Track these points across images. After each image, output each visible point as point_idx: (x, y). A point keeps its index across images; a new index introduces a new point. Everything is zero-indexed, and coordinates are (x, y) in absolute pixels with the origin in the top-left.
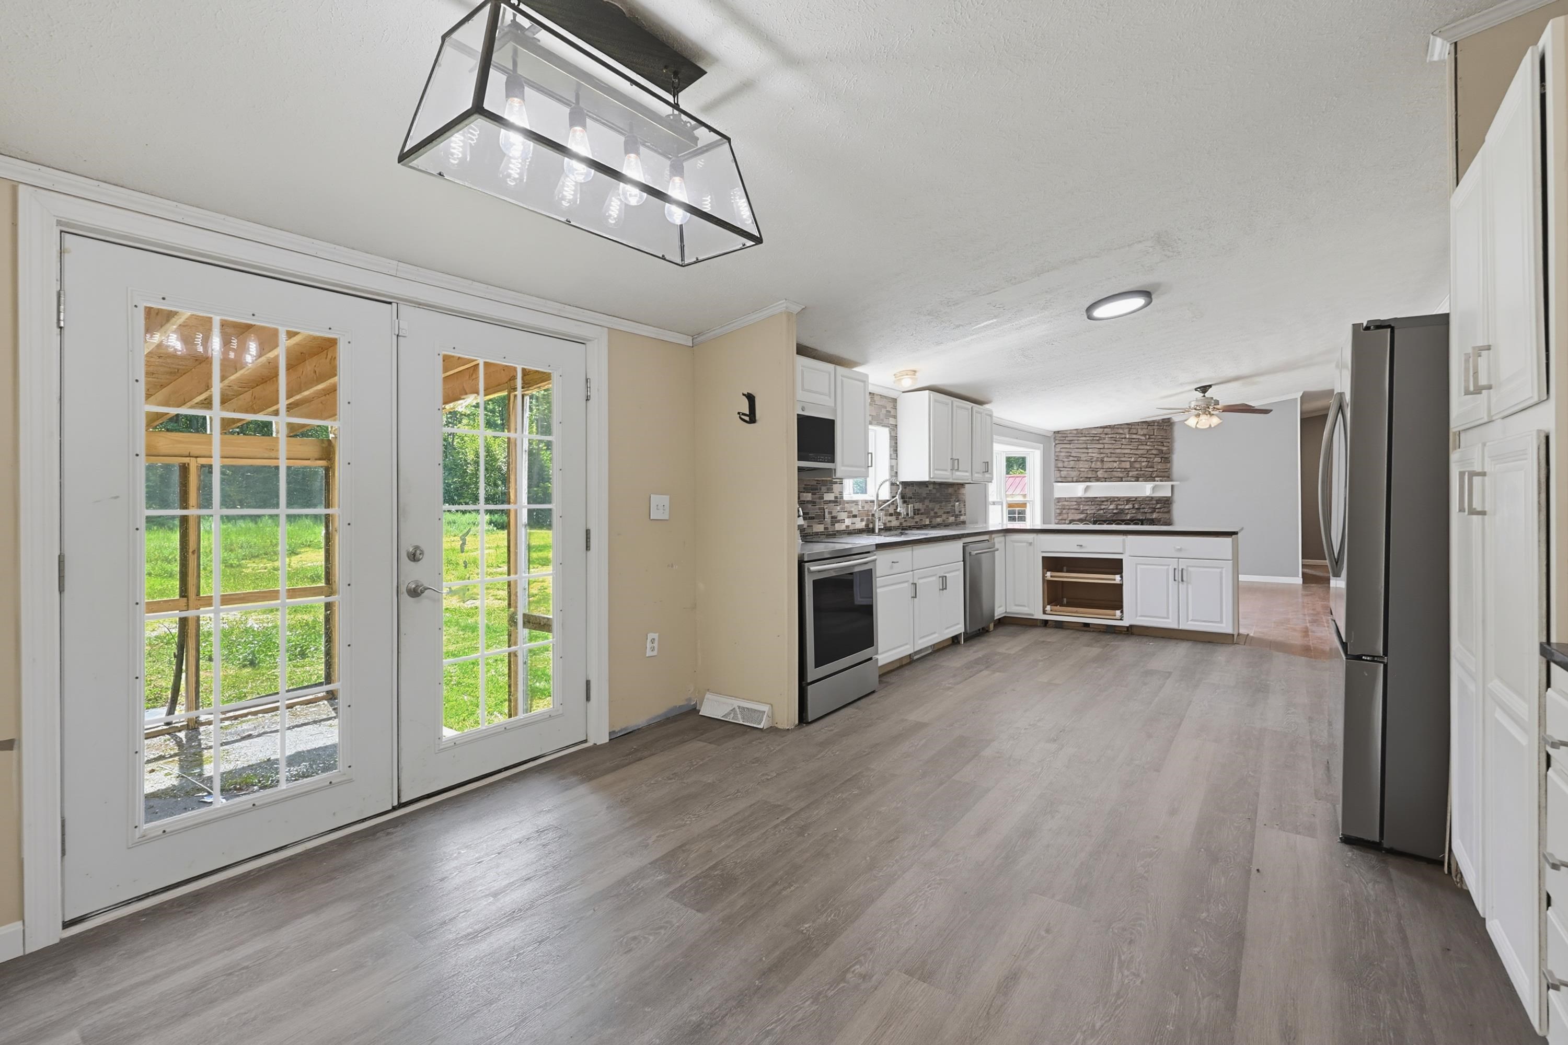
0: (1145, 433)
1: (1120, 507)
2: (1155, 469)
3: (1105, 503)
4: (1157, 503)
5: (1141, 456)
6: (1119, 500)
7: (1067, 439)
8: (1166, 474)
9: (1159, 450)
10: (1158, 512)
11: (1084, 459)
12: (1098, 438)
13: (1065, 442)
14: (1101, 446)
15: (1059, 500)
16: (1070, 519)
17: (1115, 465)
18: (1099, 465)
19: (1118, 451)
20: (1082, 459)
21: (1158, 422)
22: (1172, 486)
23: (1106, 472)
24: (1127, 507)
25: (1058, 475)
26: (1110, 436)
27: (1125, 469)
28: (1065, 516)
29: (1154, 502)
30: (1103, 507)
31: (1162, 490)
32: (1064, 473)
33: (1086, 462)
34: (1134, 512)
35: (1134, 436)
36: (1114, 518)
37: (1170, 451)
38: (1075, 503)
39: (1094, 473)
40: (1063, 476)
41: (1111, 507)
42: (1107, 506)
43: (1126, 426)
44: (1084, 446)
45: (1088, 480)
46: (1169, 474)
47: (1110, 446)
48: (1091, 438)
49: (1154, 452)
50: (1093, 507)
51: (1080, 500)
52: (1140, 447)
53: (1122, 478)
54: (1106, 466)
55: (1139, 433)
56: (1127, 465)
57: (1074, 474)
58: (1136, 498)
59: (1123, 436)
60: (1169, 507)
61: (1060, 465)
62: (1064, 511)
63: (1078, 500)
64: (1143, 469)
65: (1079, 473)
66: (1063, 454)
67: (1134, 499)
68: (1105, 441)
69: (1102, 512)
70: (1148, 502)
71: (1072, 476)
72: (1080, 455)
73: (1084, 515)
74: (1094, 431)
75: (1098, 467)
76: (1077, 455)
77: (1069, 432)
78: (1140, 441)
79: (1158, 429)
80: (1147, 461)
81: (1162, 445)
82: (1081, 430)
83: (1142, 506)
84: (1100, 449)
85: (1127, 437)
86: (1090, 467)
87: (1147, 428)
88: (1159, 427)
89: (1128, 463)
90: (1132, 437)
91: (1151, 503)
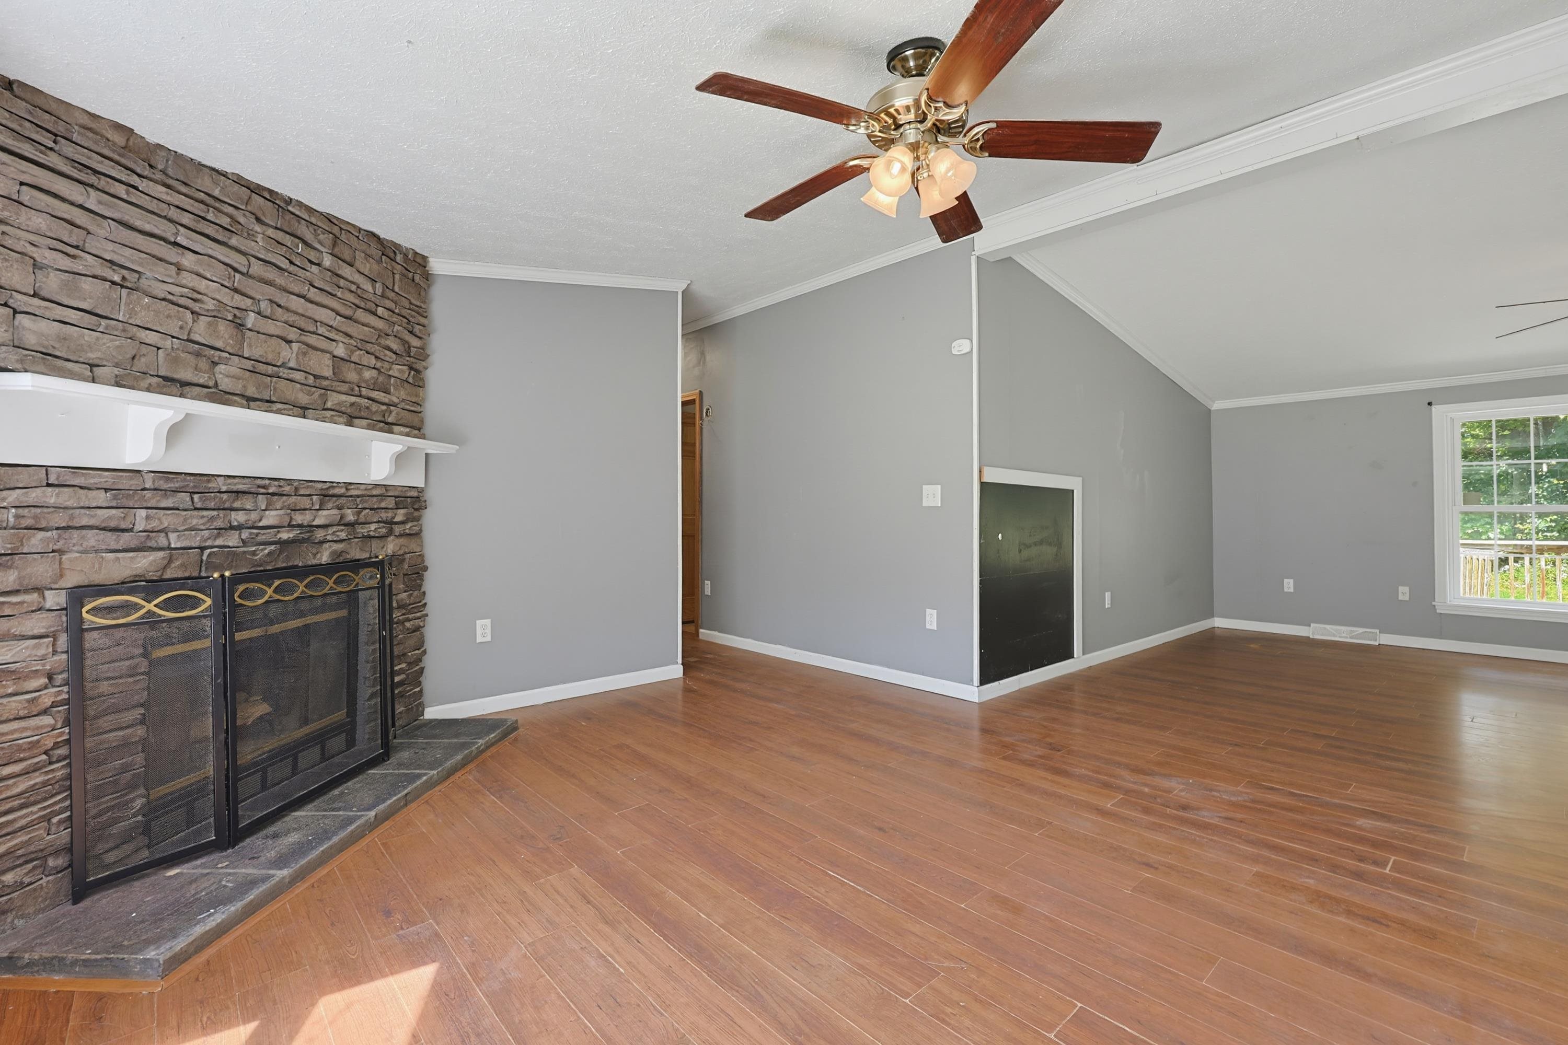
1: (299, 518)
2: (394, 399)
3: (248, 503)
4: (395, 507)
5: (363, 346)
8: (416, 417)
9: (401, 340)
10: (401, 535)
11: (160, 290)
12: (225, 221)
13: (53, 160)
16: (72, 580)
18: (224, 336)
19: (296, 303)
20: (144, 283)
22: (427, 456)
23: (253, 372)
24: (322, 517)
26: (270, 232)
27: (315, 376)
28: (41, 570)
29: (390, 502)
30: (238, 518)
31: (410, 463)
33: (170, 309)
34: (343, 535)
35: (346, 271)
36: (289, 563)
37: (424, 351)
38: (101, 498)
40: (31, 340)
41: (271, 518)
42: (254, 516)
43: (327, 225)
44: (164, 229)
45: (175, 389)
46: (422, 421)
47: (271, 274)
49: (391, 343)
50: (195, 517)
51: (135, 483)
52: (360, 315)
53: (305, 408)
54: (255, 348)
55: (358, 266)
56: (325, 366)
58: (348, 488)
59: (312, 256)
60: (418, 519)
61: (16, 275)
62: (37, 541)
63: (126, 483)
64: (364, 392)
65: (132, 348)
66: (37, 221)
67: (342, 491)
68: (252, 247)
69: (232, 540)
70: (374, 503)
71: (92, 356)
72: (140, 265)
73: (161, 554)
74: (205, 183)
75: (219, 344)
76: (125, 256)
77: (86, 121)
78: (359, 292)
79: (402, 275)
80: (374, 367)
81: (409, 326)
82: (151, 148)
83: (362, 517)
84: (234, 269)
85: (326, 264)
86: (190, 338)
87: (379, 260)
88: (404, 270)
89: (327, 360)
90: (341, 272)
91: (383, 504)
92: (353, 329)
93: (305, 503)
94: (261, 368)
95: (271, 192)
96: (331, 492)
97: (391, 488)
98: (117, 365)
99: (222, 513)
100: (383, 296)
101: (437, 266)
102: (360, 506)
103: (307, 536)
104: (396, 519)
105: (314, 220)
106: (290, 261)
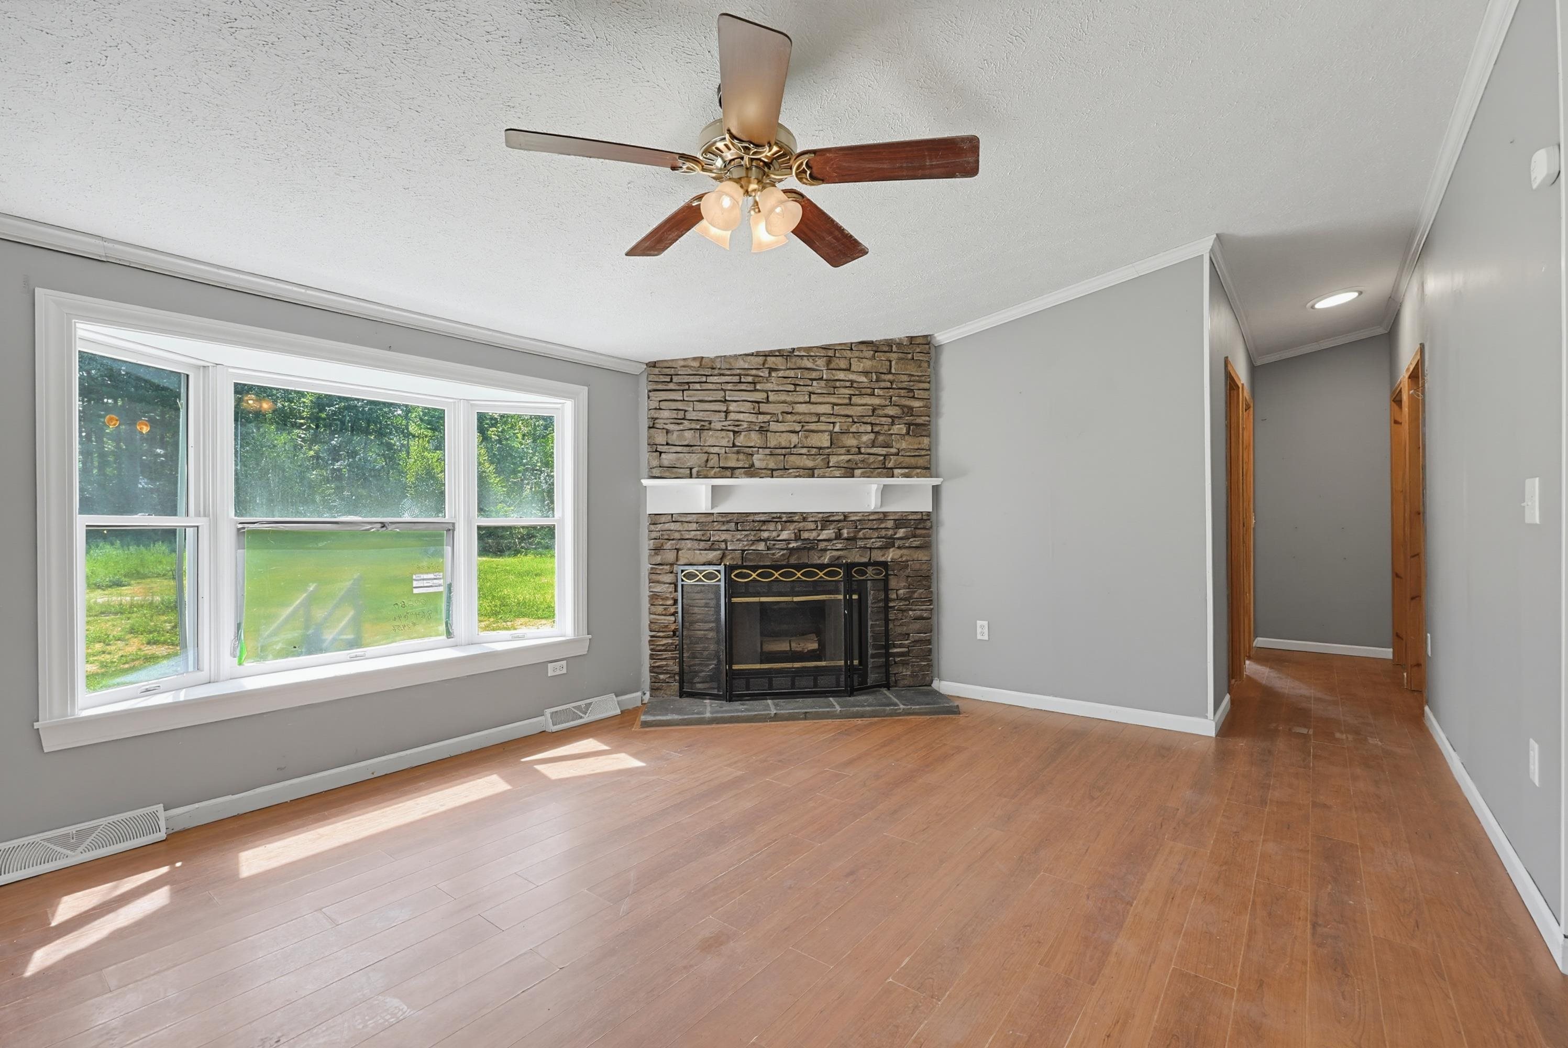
0: (868, 368)
1: (805, 535)
2: (893, 450)
3: (771, 526)
4: (897, 527)
5: (860, 420)
6: (805, 519)
7: (675, 378)
8: (921, 462)
9: (902, 407)
10: (899, 548)
11: (719, 425)
12: (750, 379)
13: (671, 386)
14: (761, 396)
15: (655, 519)
16: (684, 562)
18: (755, 439)
19: (802, 408)
20: (712, 425)
21: (900, 344)
22: (936, 490)
23: (771, 454)
24: (825, 535)
25: (655, 463)
26: (781, 374)
27: (820, 448)
28: (670, 556)
29: (890, 524)
30: (765, 535)
31: (909, 496)
32: (667, 459)
33: (724, 433)
34: (839, 546)
35: (841, 375)
36: (793, 561)
37: (930, 408)
38: (694, 526)
39: (741, 456)
40: (666, 463)
41: (785, 535)
42: (775, 534)
43: (823, 353)
44: (719, 395)
45: (728, 473)
46: (927, 461)
47: (783, 397)
48: (736, 379)
49: (891, 411)
50: (739, 535)
51: (710, 519)
52: (855, 400)
53: (812, 469)
54: (773, 441)
55: (853, 368)
56: (825, 441)
57: (694, 460)
58: (846, 516)
59: (814, 375)
60: (928, 536)
61: (660, 438)
62: (669, 545)
63: (702, 520)
64: (862, 449)
65: (705, 457)
66: (666, 414)
67: (842, 517)
68: (769, 386)
69: (761, 546)
70: (875, 525)
71: (689, 464)
72: (709, 417)
73: (719, 552)
74: (741, 364)
75: (752, 444)
76: (701, 416)
77: (682, 363)
78: (855, 385)
79: (900, 359)
80: (872, 432)
81: (911, 395)
82: (713, 360)
83: (861, 535)
84: (758, 402)
85: (825, 377)
86: (734, 445)
87: (874, 357)
88: (901, 355)
89: (826, 436)
90: (836, 378)
91: (883, 526)
92: (850, 410)
93: (813, 526)
94: (776, 451)
95: (779, 351)
96: (831, 519)
97: (890, 514)
98: (699, 466)
99: (753, 533)
100: (877, 381)
101: (941, 337)
102: (859, 527)
103: (811, 546)
104: (897, 536)
105: (812, 354)
106: (795, 385)
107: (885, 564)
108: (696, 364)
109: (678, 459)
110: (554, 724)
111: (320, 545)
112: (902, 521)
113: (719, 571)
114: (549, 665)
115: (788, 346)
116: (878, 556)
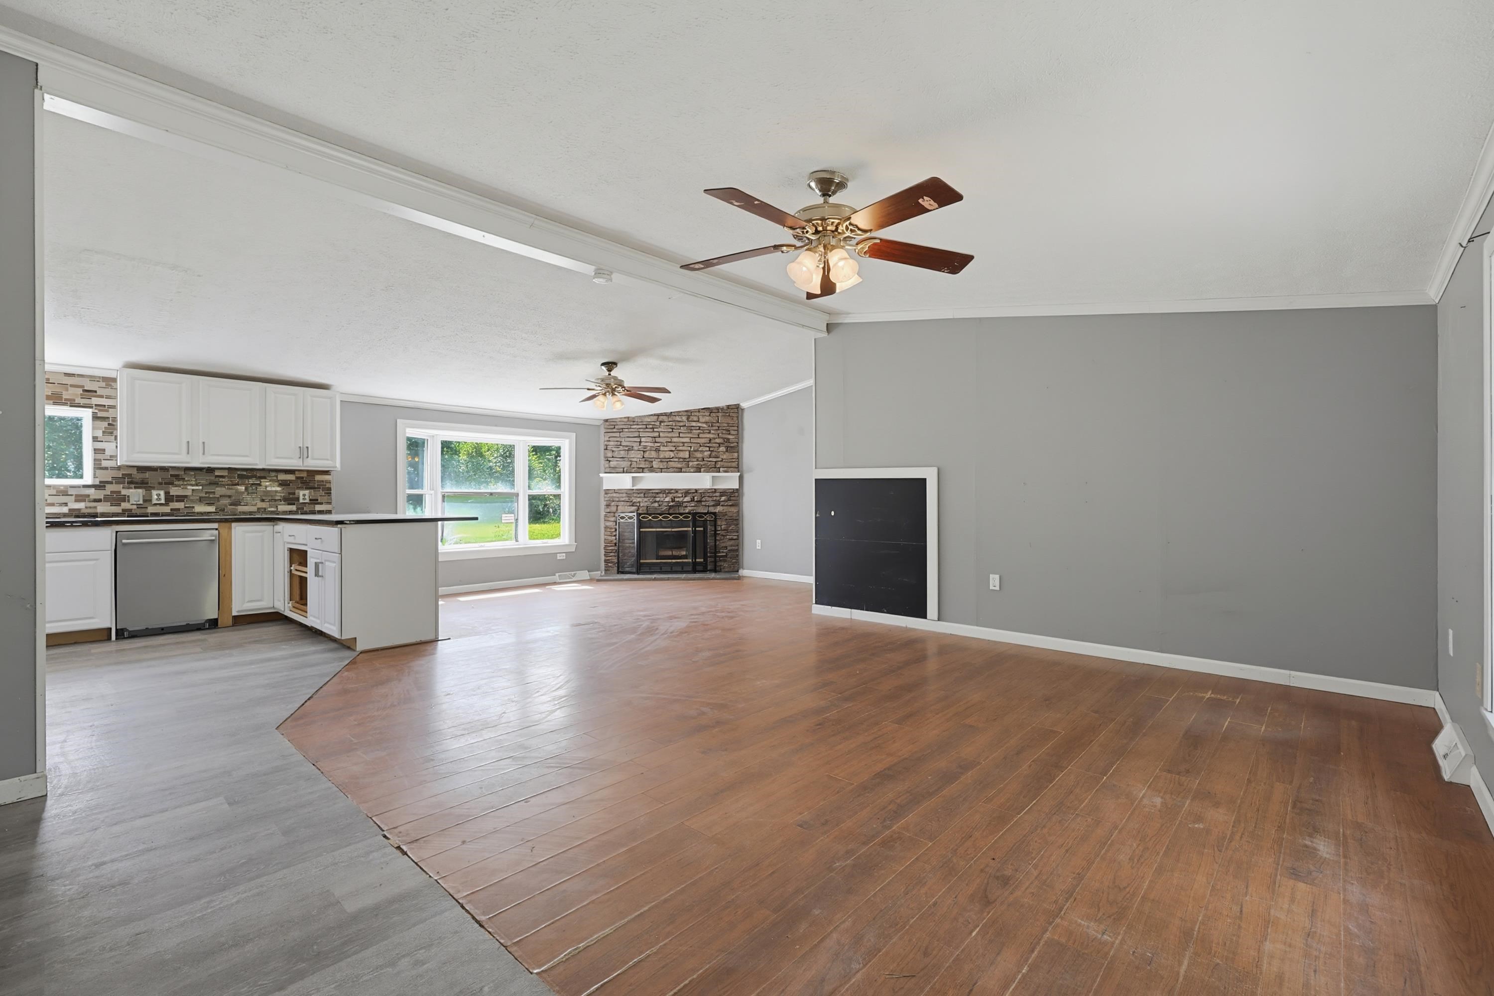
0: (707, 421)
1: (677, 499)
2: (720, 459)
3: (661, 495)
4: (721, 496)
5: (703, 445)
6: (677, 492)
7: (616, 427)
8: (734, 465)
9: (724, 439)
10: (722, 506)
11: (637, 448)
12: (651, 426)
13: (614, 430)
14: (656, 434)
15: (607, 492)
17: (672, 454)
18: (653, 454)
19: (676, 440)
20: (633, 448)
21: (722, 409)
22: (741, 478)
23: (661, 462)
24: (686, 499)
25: (607, 466)
26: (666, 424)
27: (684, 459)
29: (718, 494)
30: (658, 499)
31: (729, 481)
32: (613, 464)
33: (639, 452)
34: (693, 505)
35: (694, 424)
36: (670, 512)
37: (739, 439)
38: (625, 495)
39: (647, 463)
40: (612, 466)
41: (667, 499)
42: (662, 499)
43: (686, 414)
44: (636, 434)
45: (641, 470)
46: (737, 465)
47: (667, 435)
48: (644, 427)
49: (718, 441)
50: (646, 499)
51: (632, 492)
52: (701, 436)
53: (680, 468)
54: (662, 455)
55: (700, 421)
56: (687, 455)
57: (625, 464)
58: (696, 491)
59: (681, 424)
60: (737, 500)
61: (610, 454)
62: (613, 504)
63: (629, 492)
65: (630, 463)
66: (612, 443)
67: (694, 491)
68: (660, 430)
69: (656, 505)
70: (711, 495)
71: (622, 467)
72: (632, 444)
73: (636, 507)
75: (652, 457)
76: (628, 444)
77: (619, 420)
78: (701, 428)
79: (723, 416)
80: (710, 451)
81: (729, 433)
82: (634, 418)
83: (704, 499)
84: (655, 437)
85: (687, 425)
86: (643, 457)
87: (710, 415)
88: (724, 414)
89: (687, 453)
90: (692, 425)
91: (714, 495)
92: (699, 441)
93: (680, 495)
94: (663, 460)
95: (664, 413)
96: (690, 492)
97: (717, 490)
98: (627, 467)
99: (652, 498)
100: (712, 426)
101: (744, 405)
102: (703, 496)
103: (680, 505)
104: (721, 500)
105: (681, 414)
106: (672, 429)
107: (714, 514)
108: (626, 420)
109: (618, 464)
110: (560, 579)
111: (469, 501)
112: (723, 493)
113: (634, 516)
114: (558, 554)
115: (669, 411)
116: (712, 509)
